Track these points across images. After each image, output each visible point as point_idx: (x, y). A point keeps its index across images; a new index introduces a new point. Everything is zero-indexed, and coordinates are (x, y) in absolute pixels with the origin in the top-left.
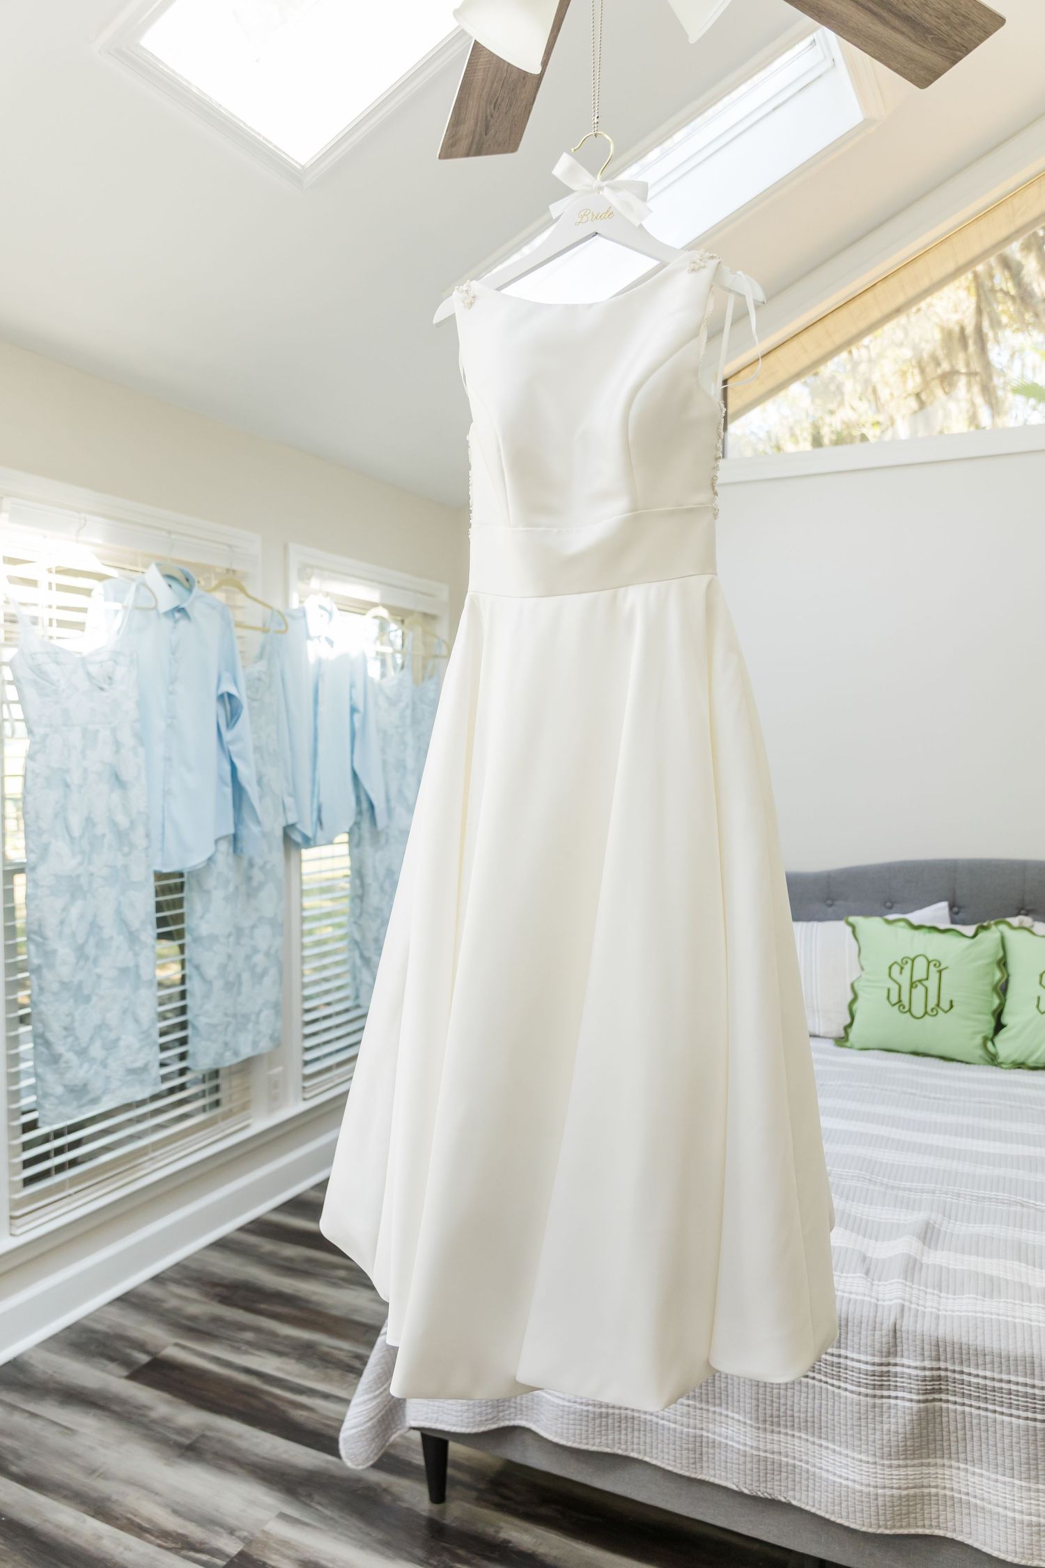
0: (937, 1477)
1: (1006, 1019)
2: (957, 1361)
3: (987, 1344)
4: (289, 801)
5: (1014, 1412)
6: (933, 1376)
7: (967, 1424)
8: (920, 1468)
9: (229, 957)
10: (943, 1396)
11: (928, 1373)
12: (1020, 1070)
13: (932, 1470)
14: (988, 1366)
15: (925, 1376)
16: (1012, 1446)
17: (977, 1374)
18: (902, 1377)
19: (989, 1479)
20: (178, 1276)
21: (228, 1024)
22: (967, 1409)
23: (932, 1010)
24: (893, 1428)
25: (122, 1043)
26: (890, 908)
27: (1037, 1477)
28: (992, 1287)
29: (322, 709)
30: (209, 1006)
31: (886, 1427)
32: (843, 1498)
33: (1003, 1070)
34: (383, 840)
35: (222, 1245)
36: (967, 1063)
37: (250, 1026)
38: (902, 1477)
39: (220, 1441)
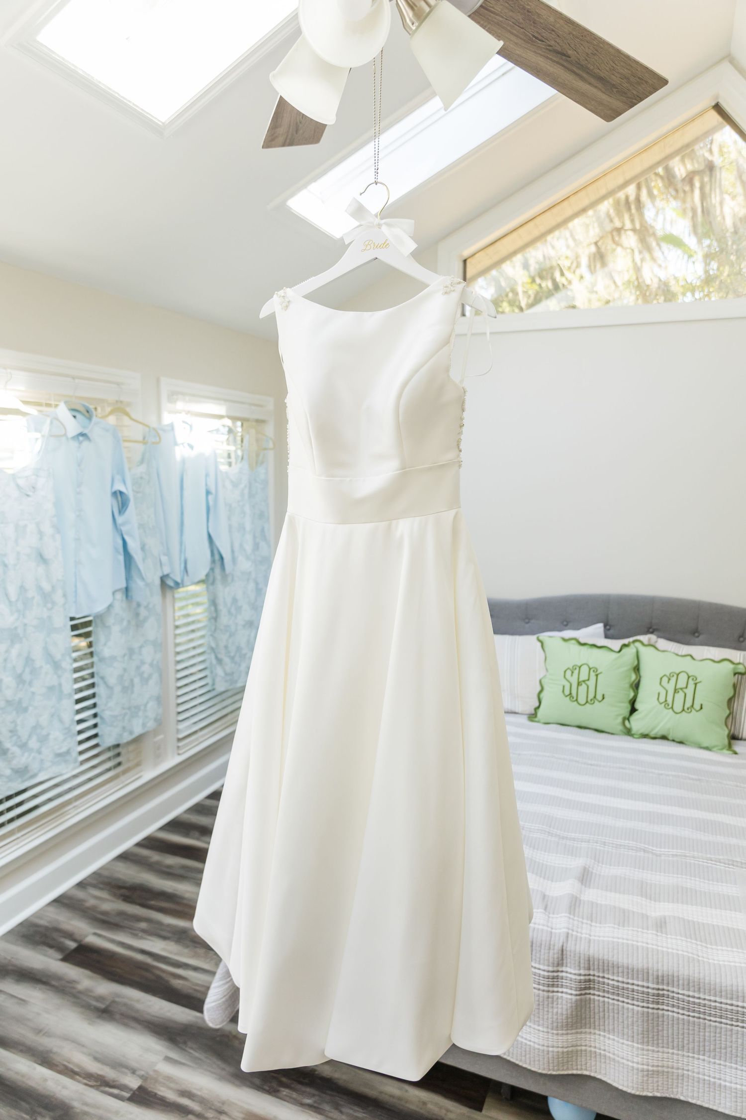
0: (586, 1040)
1: (637, 706)
2: (601, 970)
3: (620, 960)
4: (164, 559)
5: (635, 1003)
6: (585, 979)
7: (606, 1009)
8: (576, 1035)
9: (125, 670)
10: (592, 992)
11: (582, 978)
12: (645, 740)
13: (583, 1036)
14: (620, 974)
15: (581, 980)
16: (633, 1023)
17: (612, 979)
18: (566, 980)
19: (618, 1042)
20: (94, 882)
21: (125, 714)
22: (606, 1000)
23: (591, 700)
24: (560, 1011)
25: (51, 737)
26: (566, 625)
27: (648, 1042)
28: (624, 918)
29: (186, 493)
30: (111, 704)
31: (555, 1010)
32: (527, 1052)
33: (635, 740)
34: (230, 579)
35: (124, 857)
36: (612, 734)
37: (140, 713)
38: (564, 1041)
39: (125, 1005)
